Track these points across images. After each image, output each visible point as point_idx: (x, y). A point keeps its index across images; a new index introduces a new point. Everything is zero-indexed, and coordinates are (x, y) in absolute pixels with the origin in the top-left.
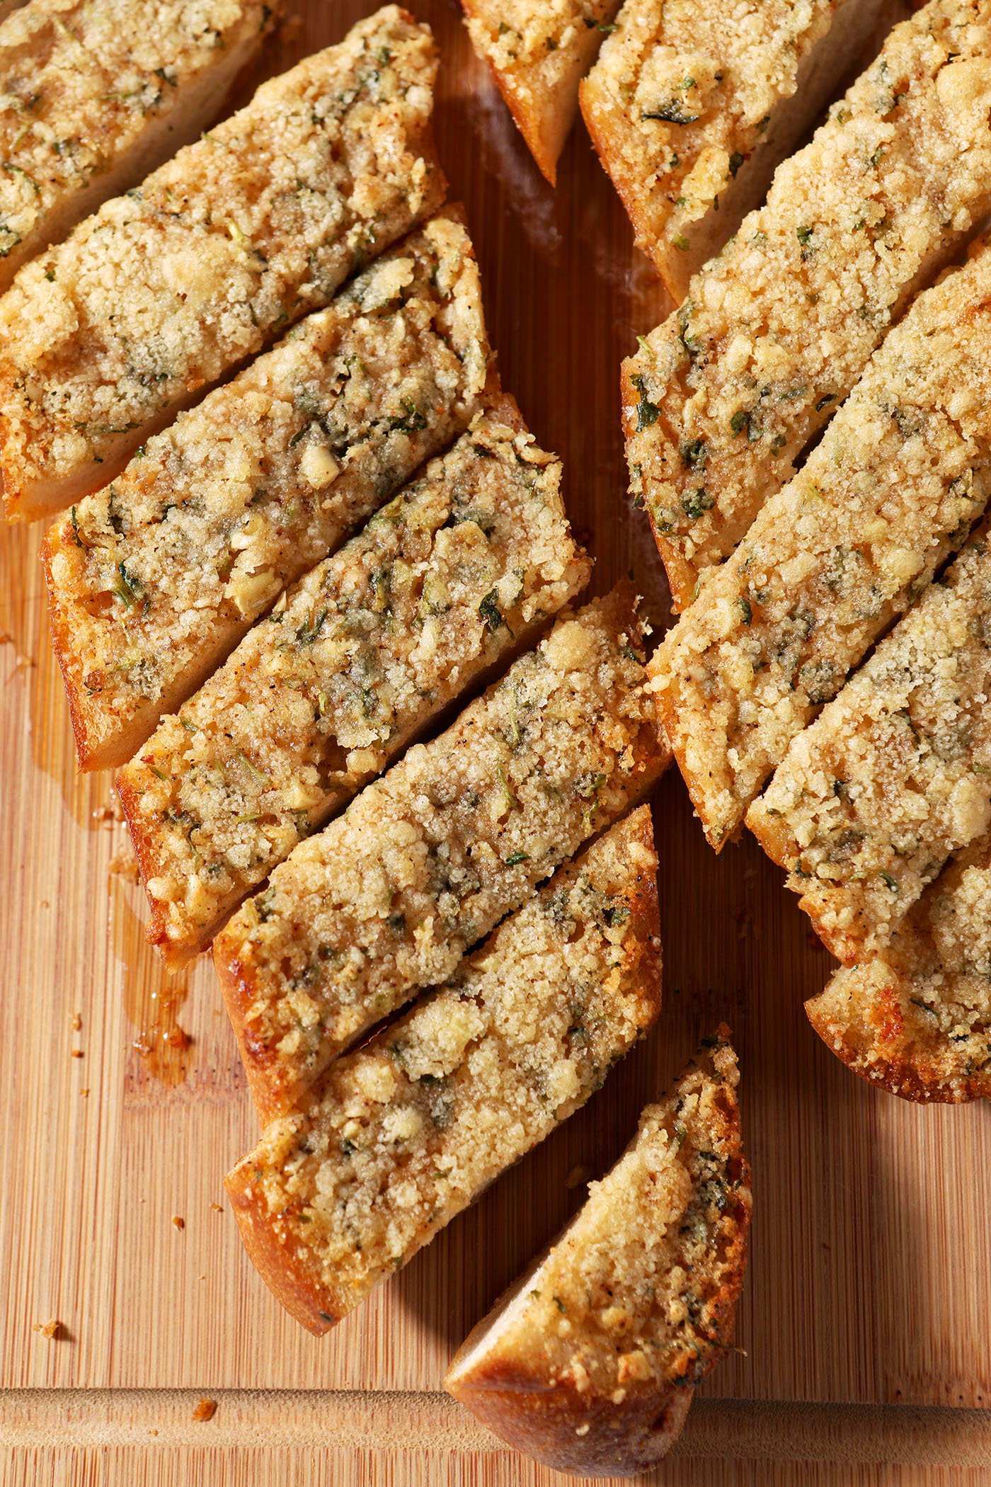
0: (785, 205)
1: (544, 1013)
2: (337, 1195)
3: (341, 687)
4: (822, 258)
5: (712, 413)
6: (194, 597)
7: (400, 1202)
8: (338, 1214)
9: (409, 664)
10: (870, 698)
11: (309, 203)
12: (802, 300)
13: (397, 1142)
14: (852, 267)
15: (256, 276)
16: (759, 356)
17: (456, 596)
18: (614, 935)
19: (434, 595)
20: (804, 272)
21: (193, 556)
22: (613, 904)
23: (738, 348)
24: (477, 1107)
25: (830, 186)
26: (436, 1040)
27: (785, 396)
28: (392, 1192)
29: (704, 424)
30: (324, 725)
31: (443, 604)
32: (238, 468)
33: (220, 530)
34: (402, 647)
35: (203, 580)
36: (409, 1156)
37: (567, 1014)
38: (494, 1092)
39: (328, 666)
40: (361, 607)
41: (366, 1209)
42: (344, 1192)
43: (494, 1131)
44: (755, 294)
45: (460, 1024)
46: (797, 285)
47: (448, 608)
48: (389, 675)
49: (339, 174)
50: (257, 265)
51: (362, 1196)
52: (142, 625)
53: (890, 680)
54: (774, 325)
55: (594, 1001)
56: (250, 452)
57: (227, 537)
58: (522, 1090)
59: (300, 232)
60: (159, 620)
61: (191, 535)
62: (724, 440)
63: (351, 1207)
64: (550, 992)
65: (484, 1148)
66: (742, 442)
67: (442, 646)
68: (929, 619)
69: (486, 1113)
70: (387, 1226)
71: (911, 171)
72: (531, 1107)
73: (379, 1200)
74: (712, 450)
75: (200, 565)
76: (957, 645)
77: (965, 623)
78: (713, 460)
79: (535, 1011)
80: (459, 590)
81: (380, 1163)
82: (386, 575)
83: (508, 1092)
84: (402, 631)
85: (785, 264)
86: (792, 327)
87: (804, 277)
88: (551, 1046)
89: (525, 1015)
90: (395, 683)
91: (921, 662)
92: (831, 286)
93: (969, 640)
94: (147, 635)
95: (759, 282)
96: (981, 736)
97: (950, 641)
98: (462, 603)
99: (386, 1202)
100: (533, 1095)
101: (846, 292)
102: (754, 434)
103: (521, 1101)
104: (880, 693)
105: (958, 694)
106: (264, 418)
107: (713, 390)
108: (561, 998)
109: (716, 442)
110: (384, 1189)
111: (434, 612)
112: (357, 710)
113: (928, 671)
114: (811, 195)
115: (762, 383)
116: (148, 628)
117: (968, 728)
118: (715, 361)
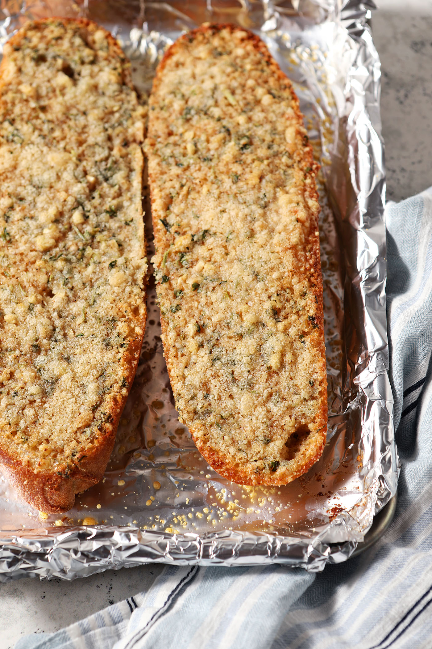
0: (224, 225)
1: (91, 368)
2: (6, 407)
3: (58, 275)
4: (232, 242)
5: (187, 282)
6: (26, 243)
7: (27, 413)
8: (5, 413)
9: (82, 275)
10: (220, 369)
11: (98, 149)
12: (223, 253)
13: (31, 395)
14: (240, 246)
15: (77, 166)
16: (205, 267)
17: (103, 260)
18: (122, 350)
19: (96, 258)
20: (226, 246)
21: (29, 232)
22: (125, 342)
23: (201, 264)
24: (62, 392)
25: (239, 223)
26: (53, 371)
27: (211, 280)
28: (26, 410)
29: (184, 285)
30: (49, 285)
31: (98, 261)
32: (52, 212)
33: (41, 227)
34: (82, 270)
35: (30, 239)
36: (35, 401)
37: (100, 371)
38: (68, 388)
39: (57, 269)
40: (73, 255)
41: (15, 413)
42: (9, 407)
43: (65, 399)
44: (209, 250)
45: (63, 369)
46: (223, 249)
47: (100, 263)
48: (75, 276)
49: (109, 144)
50: (78, 162)
51: (15, 410)
52: (7, 247)
53: (228, 364)
54: (213, 260)
55: (109, 368)
56: (57, 208)
57: (43, 230)
58: (78, 389)
59: (94, 156)
60: (13, 246)
61: (31, 226)
62: (189, 291)
63: (10, 411)
64: (96, 363)
65: (60, 403)
66: (194, 293)
67: (94, 273)
68: (243, 344)
69: (64, 393)
70: (21, 419)
71: (264, 222)
72: (80, 395)
73: (21, 411)
74: (185, 294)
75: (31, 235)
76: (251, 353)
77: (255, 346)
78: (184, 297)
79: (89, 367)
80: (104, 258)
81: (24, 401)
82: (84, 250)
83: (73, 389)
84: (84, 266)
85: (220, 243)
86: (218, 261)
87: (225, 247)
88: (91, 378)
89: (85, 367)
90: (76, 279)
91: (238, 358)
92: (233, 251)
93: (255, 352)
94: (8, 250)
95: (211, 247)
96: (255, 382)
97: (249, 352)
98: (104, 262)
99: (22, 413)
100: (81, 391)
101: (237, 253)
102: (199, 291)
103: (77, 392)
104: (224, 368)
105: (249, 369)
106: (65, 201)
107: (189, 275)
108: (99, 365)
109: (186, 291)
110: (23, 409)
111: (94, 263)
112: (61, 282)
113: (240, 361)
114: (233, 224)
115: (205, 275)
116: (9, 248)
117: (251, 379)
118: (192, 267)
